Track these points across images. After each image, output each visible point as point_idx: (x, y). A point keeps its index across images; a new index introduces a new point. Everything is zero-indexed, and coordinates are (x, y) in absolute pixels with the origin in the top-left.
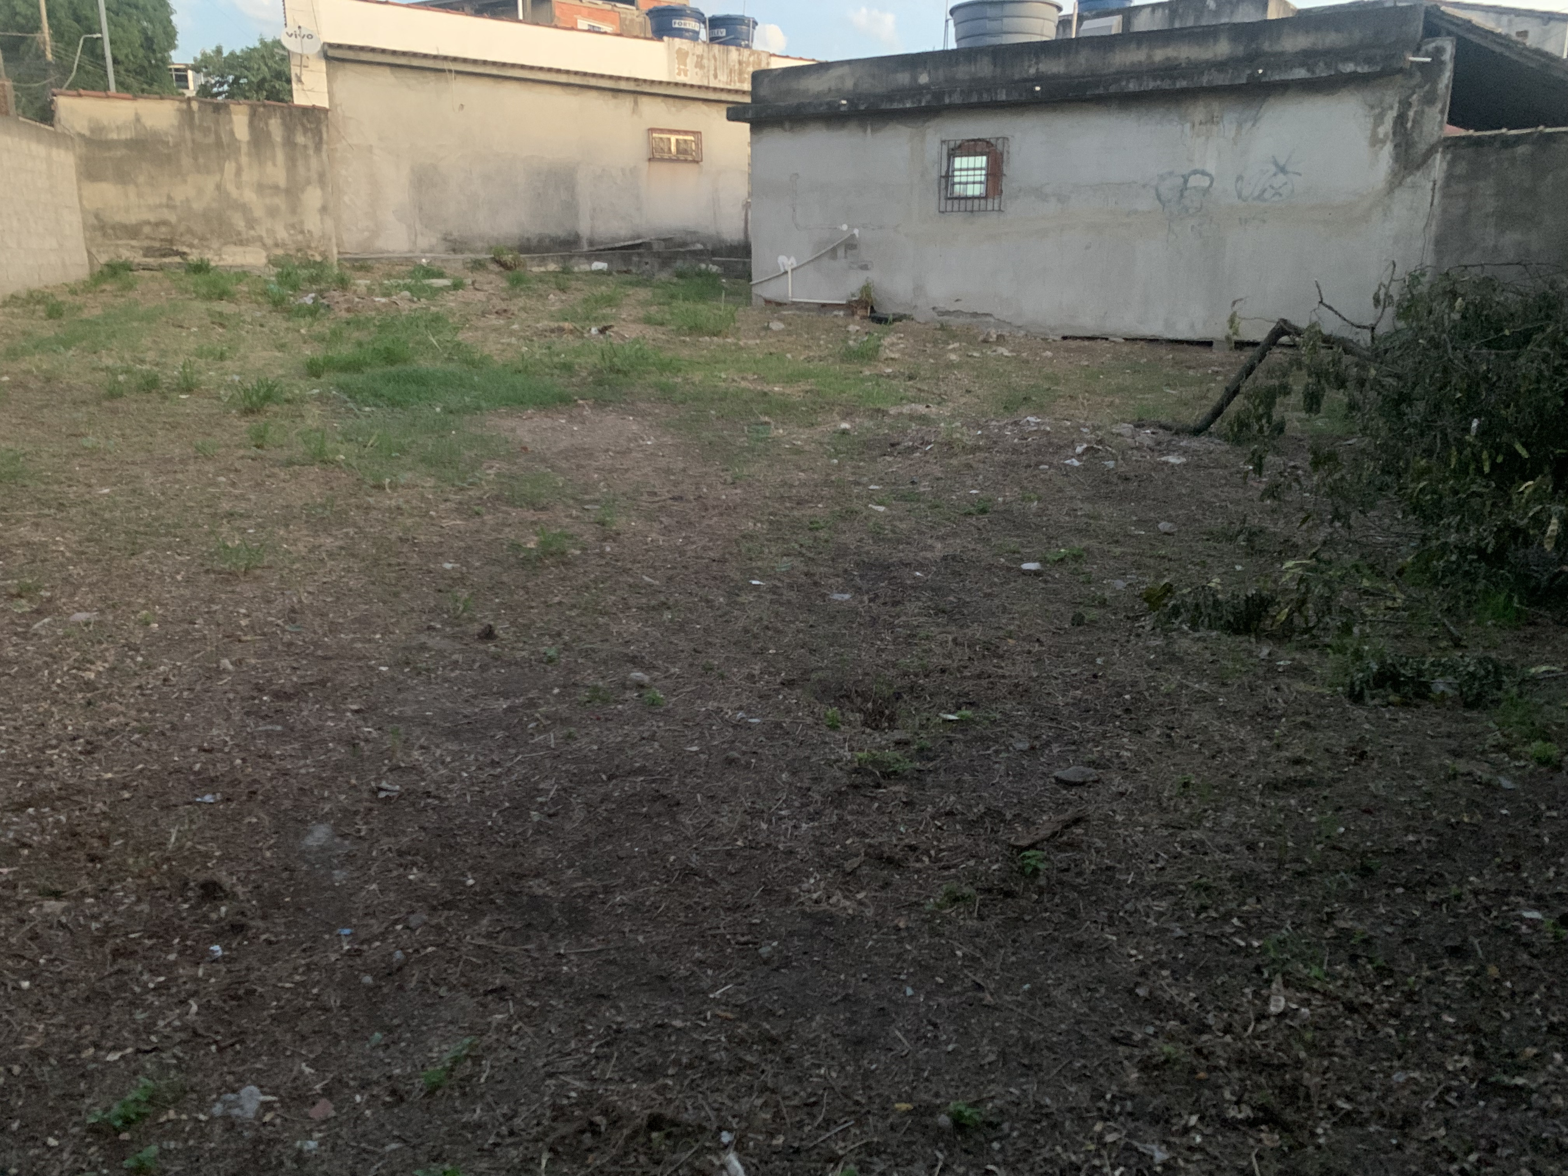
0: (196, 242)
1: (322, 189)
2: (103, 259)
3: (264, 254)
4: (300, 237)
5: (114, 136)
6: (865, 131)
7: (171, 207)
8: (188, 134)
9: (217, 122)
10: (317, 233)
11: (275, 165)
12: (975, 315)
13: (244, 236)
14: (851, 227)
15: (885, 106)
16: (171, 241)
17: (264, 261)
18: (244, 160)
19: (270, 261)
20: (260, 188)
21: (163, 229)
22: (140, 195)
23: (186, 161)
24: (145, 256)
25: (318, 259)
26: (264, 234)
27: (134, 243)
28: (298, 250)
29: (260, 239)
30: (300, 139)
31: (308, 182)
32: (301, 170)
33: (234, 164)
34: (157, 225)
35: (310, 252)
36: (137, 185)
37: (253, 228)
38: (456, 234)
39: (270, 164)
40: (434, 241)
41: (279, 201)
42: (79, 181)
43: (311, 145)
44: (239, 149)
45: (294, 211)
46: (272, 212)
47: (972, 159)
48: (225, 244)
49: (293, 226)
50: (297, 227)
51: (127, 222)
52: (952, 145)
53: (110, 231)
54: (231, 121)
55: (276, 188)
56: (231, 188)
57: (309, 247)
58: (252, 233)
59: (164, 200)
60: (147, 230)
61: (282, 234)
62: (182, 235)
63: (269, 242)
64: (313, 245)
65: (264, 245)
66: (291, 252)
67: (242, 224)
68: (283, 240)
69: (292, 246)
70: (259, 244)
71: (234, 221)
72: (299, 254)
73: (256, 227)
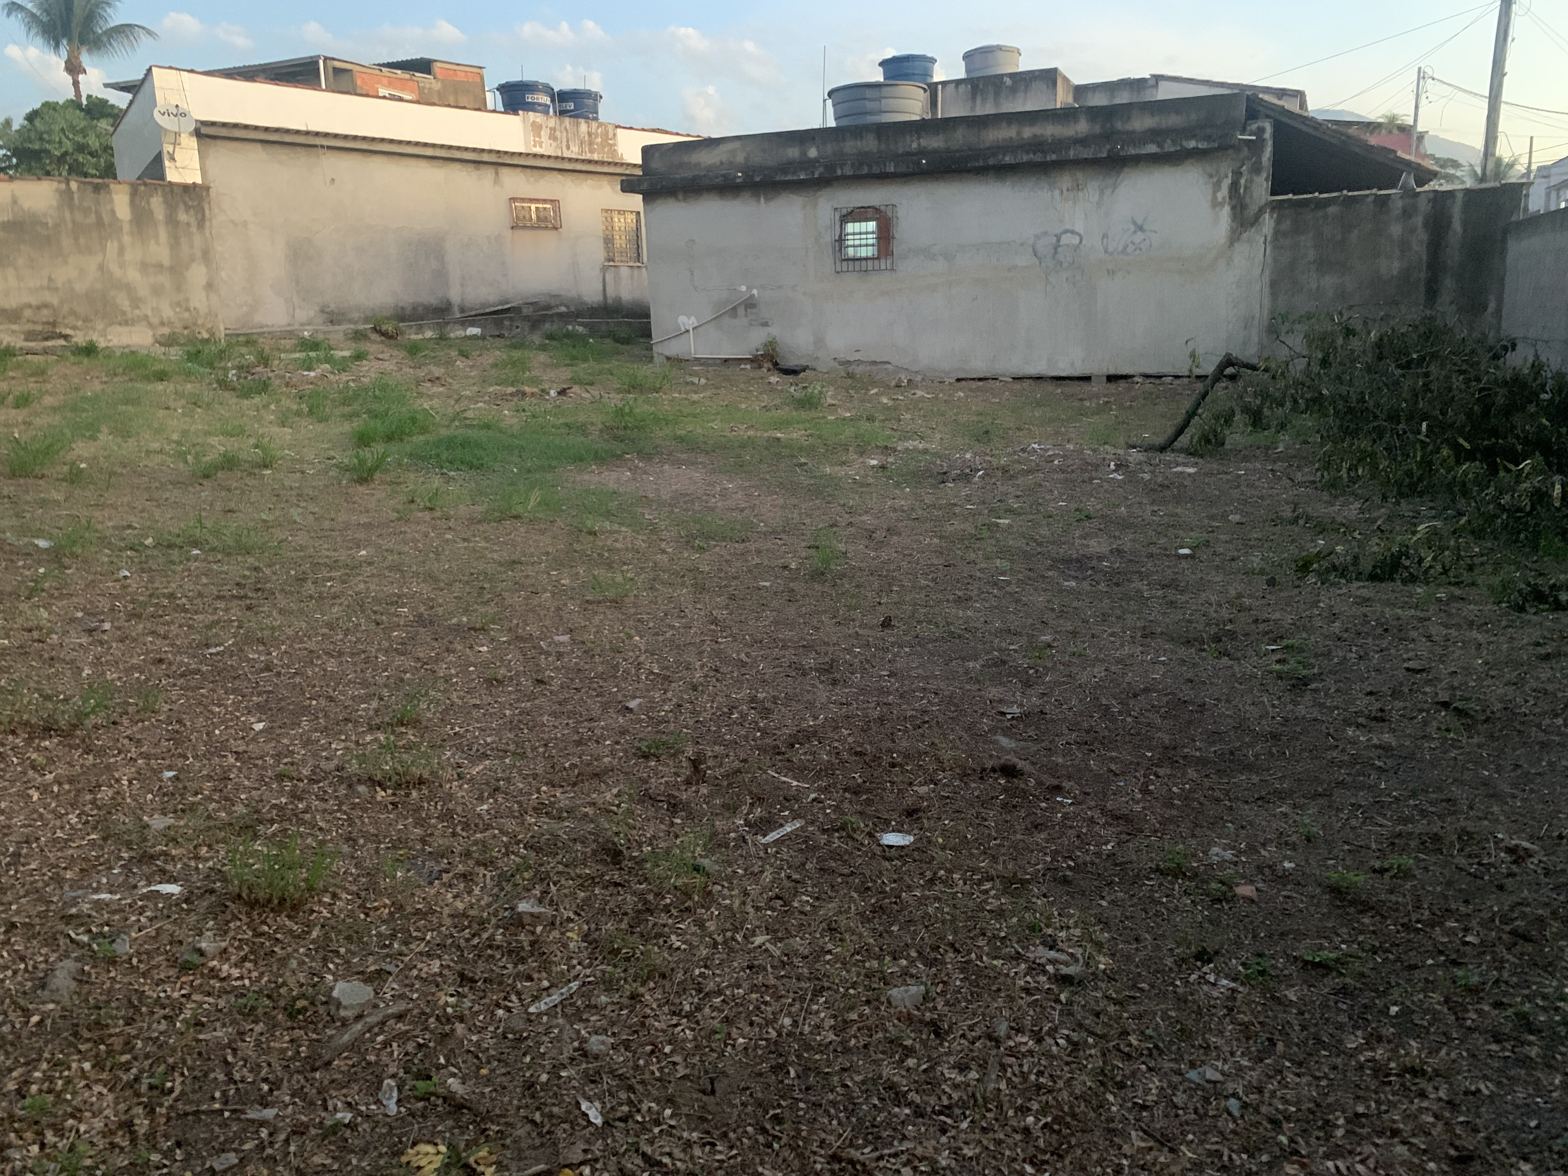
0: (80, 323)
1: (207, 266)
3: (151, 333)
4: (186, 315)
6: (759, 201)
7: (52, 289)
8: (67, 215)
9: (98, 203)
10: (203, 310)
11: (157, 243)
12: (874, 363)
13: (129, 316)
14: (749, 288)
15: (779, 177)
16: (54, 324)
17: (149, 340)
18: (126, 239)
19: (157, 341)
20: (144, 267)
21: (45, 312)
22: (19, 278)
23: (67, 242)
24: (26, 340)
25: (206, 336)
26: (149, 313)
27: (15, 327)
28: (185, 328)
29: (146, 317)
30: (182, 217)
31: (193, 260)
32: (185, 248)
33: (116, 244)
34: (38, 308)
35: (197, 330)
36: (16, 269)
37: (138, 307)
38: (333, 306)
39: (153, 242)
40: (312, 313)
41: (164, 280)
43: (193, 221)
44: (121, 228)
45: (178, 289)
46: (157, 291)
47: (864, 224)
48: (111, 324)
49: (179, 304)
50: (182, 305)
51: (7, 306)
52: (844, 212)
54: (111, 201)
55: (159, 266)
56: (114, 267)
57: (195, 324)
58: (137, 312)
59: (45, 283)
60: (28, 313)
61: (168, 312)
62: (64, 317)
63: (155, 321)
64: (200, 322)
65: (150, 324)
66: (178, 330)
67: (127, 303)
68: (168, 318)
69: (178, 325)
70: (144, 323)
71: (118, 301)
72: (186, 332)
73: (141, 306)
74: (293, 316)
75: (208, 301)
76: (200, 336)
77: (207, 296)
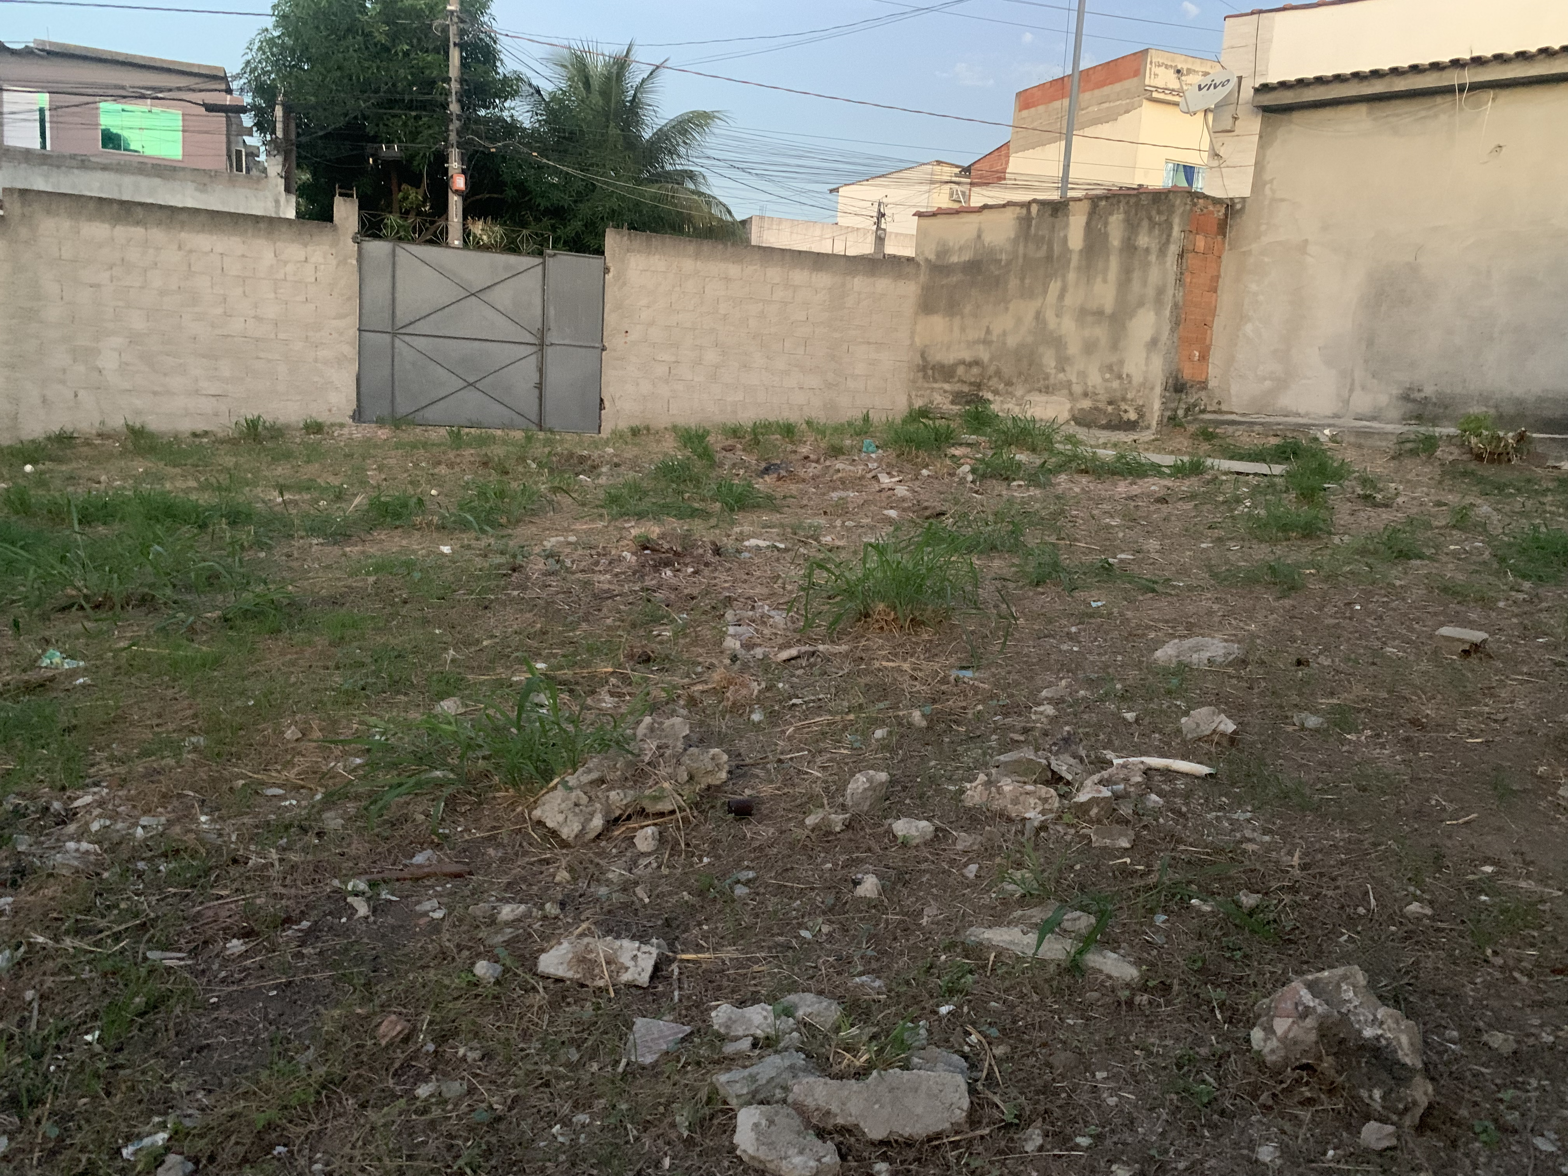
0: (1001, 387)
1: (1156, 312)
2: (918, 403)
3: (1068, 406)
4: (1116, 384)
5: (955, 259)
7: (986, 342)
8: (1021, 248)
9: (1052, 230)
10: (1137, 379)
11: (1105, 281)
13: (1052, 381)
16: (979, 386)
17: (1065, 415)
18: (1072, 276)
19: (1074, 418)
20: (1083, 314)
21: (975, 370)
22: (963, 329)
23: (1013, 283)
24: (953, 403)
25: (1133, 416)
26: (1074, 380)
27: (947, 387)
28: (1110, 403)
29: (1069, 383)
30: (1143, 240)
31: (1141, 304)
32: (1136, 286)
33: (1059, 284)
34: (970, 365)
35: (1124, 406)
36: (962, 317)
37: (1064, 370)
39: (1099, 280)
40: (1383, 399)
41: (1100, 332)
42: (916, 314)
43: (1154, 246)
44: (1069, 261)
45: (1115, 345)
46: (1089, 348)
48: (1030, 391)
49: (1110, 368)
50: (1113, 370)
51: (946, 362)
53: (930, 372)
54: (1067, 225)
55: (1100, 314)
56: (1050, 316)
57: (1124, 399)
58: (1061, 376)
59: (983, 335)
60: (960, 370)
61: (1095, 379)
62: (990, 378)
63: (1077, 389)
64: (1129, 396)
65: (1071, 394)
66: (1100, 405)
67: (1053, 364)
68: (1094, 387)
69: (1103, 397)
70: (1065, 392)
71: (1045, 361)
72: (1110, 409)
73: (1067, 368)
74: (1347, 402)
75: (1147, 365)
76: (1125, 417)
77: (1147, 358)
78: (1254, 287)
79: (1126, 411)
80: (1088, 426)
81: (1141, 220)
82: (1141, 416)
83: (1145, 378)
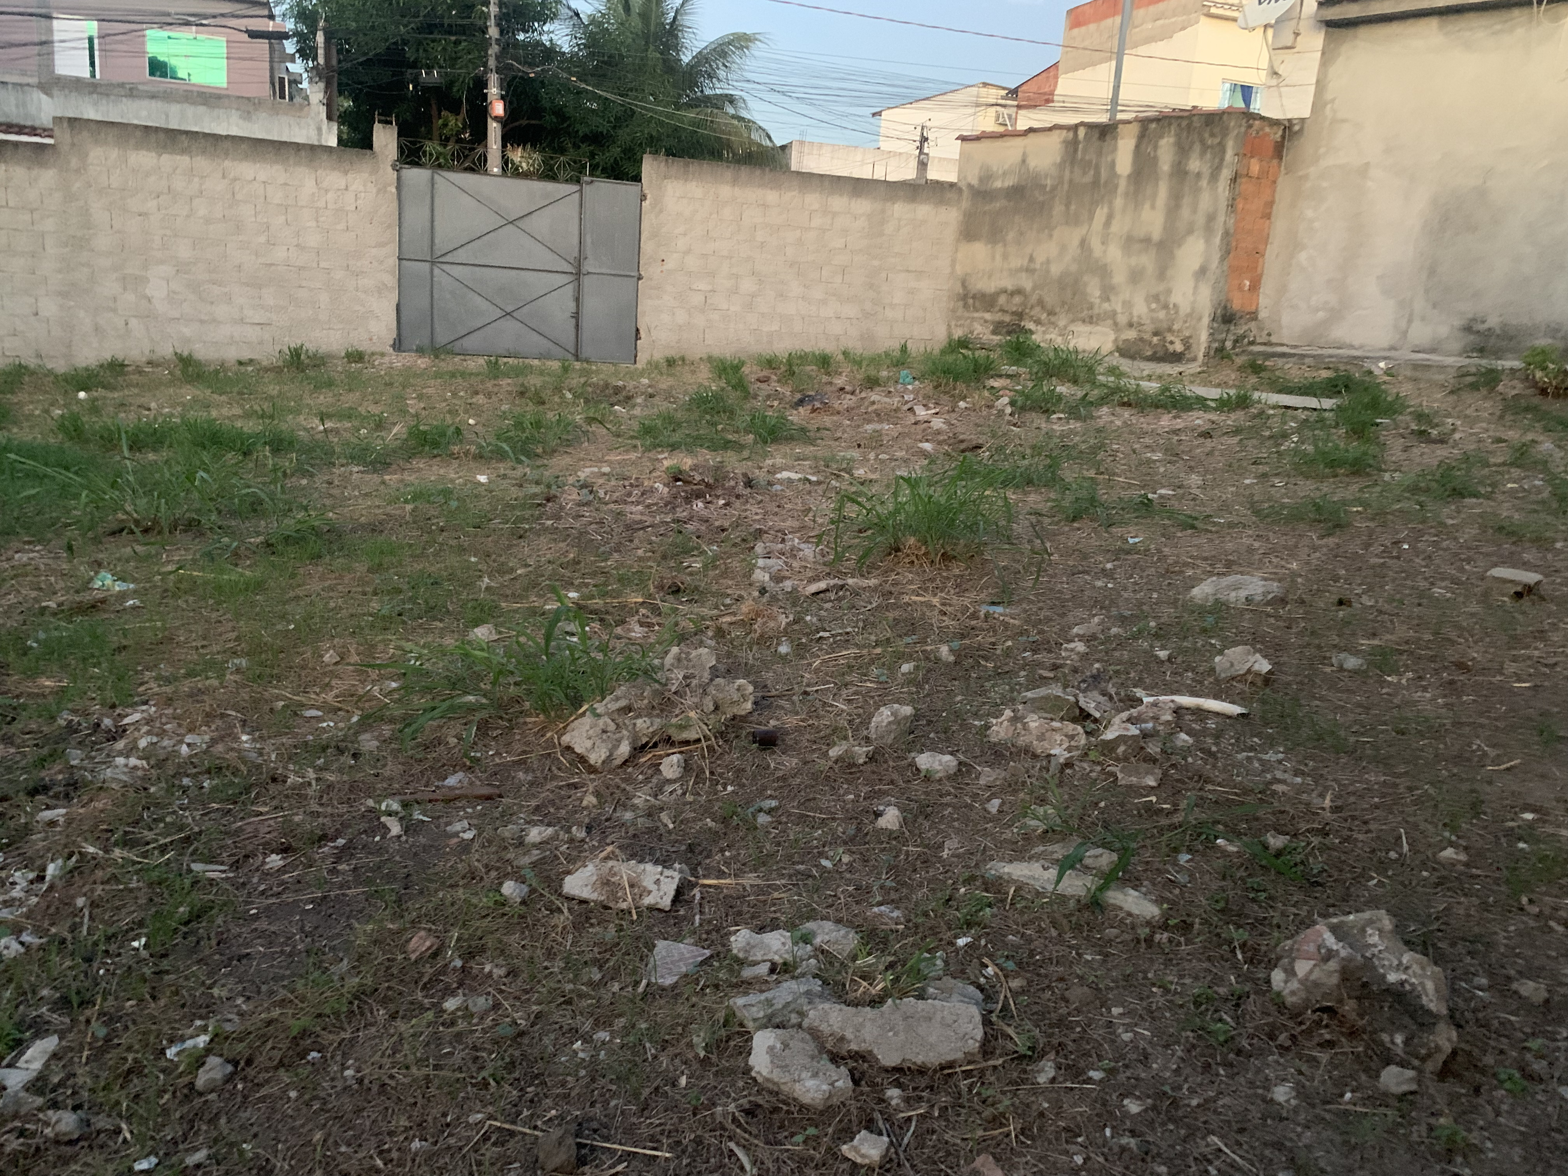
0: (1044, 316)
1: (1206, 240)
2: (958, 333)
3: (1112, 336)
4: (1162, 315)
5: (998, 184)
7: (1029, 271)
8: (1067, 173)
9: (1100, 154)
10: (1185, 308)
11: (1153, 207)
13: (1096, 311)
16: (1020, 315)
17: (1109, 346)
18: (1119, 202)
19: (1117, 349)
20: (1130, 242)
21: (1017, 299)
22: (1005, 257)
23: (1058, 209)
24: (994, 332)
25: (1179, 347)
26: (1119, 309)
27: (988, 316)
28: (1156, 334)
29: (1114, 313)
30: (1194, 164)
31: (1190, 231)
32: (1185, 212)
33: (1106, 210)
34: (1013, 294)
35: (1170, 338)
36: (1005, 245)
37: (1108, 300)
38: (1493, 322)
39: (1147, 206)
40: (1444, 331)
41: (1147, 261)
42: (958, 241)
43: (1206, 171)
44: (1116, 187)
45: (1162, 274)
46: (1135, 277)
48: (1073, 321)
49: (1156, 298)
51: (987, 291)
53: (971, 301)
54: (1115, 150)
55: (1148, 241)
56: (1095, 244)
57: (1170, 330)
58: (1106, 305)
59: (1025, 263)
60: (1002, 300)
61: (1141, 309)
62: (1032, 307)
63: (1122, 319)
64: (1176, 327)
65: (1116, 324)
66: (1147, 336)
67: (1097, 293)
68: (1139, 317)
69: (1149, 328)
70: (1110, 322)
71: (1089, 290)
72: (1155, 340)
73: (1112, 298)
74: (1405, 333)
75: (1194, 294)
76: (1171, 348)
77: (1196, 288)
78: (1309, 213)
79: (1172, 343)
80: (1132, 357)
81: (1193, 143)
82: (1188, 347)
83: (1193, 310)
